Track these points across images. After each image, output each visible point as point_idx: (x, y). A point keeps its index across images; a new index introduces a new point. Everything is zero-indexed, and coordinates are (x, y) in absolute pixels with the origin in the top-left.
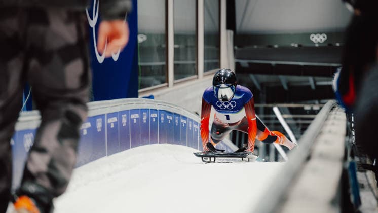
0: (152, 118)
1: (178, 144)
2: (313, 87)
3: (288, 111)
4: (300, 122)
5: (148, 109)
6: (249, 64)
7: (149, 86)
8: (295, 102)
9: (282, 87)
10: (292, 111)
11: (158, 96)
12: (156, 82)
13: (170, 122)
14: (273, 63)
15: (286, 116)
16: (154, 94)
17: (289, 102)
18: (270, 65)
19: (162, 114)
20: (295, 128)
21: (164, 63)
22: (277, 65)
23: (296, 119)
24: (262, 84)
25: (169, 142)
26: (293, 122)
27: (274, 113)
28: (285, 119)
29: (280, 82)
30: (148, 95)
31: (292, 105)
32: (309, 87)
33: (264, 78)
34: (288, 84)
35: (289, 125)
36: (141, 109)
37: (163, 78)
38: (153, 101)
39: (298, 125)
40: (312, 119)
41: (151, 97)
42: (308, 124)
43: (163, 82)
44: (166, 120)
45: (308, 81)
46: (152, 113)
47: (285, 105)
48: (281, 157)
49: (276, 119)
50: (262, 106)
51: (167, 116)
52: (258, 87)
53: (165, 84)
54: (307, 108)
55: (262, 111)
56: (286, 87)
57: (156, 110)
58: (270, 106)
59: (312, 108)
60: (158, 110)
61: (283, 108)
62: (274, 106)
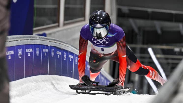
0: (44, 53)
1: (66, 76)
3: (160, 51)
4: (170, 61)
5: (41, 45)
6: (130, 10)
8: (167, 45)
9: (156, 32)
10: (164, 52)
11: (50, 34)
12: (48, 22)
13: (59, 57)
14: (150, 10)
15: (159, 56)
16: (47, 32)
17: (162, 44)
18: (146, 12)
19: (53, 50)
21: (55, 6)
22: (153, 12)
23: (166, 59)
24: (139, 28)
26: (164, 61)
27: (148, 53)
28: (158, 59)
29: (155, 27)
30: (41, 33)
31: (165, 47)
33: (141, 22)
34: (162, 29)
35: (161, 64)
36: (35, 44)
37: (55, 18)
38: (45, 38)
39: (168, 64)
40: (180, 60)
41: (44, 35)
43: (54, 22)
44: (56, 55)
45: (178, 27)
46: (44, 48)
47: (159, 47)
48: (152, 91)
49: (150, 58)
50: (139, 46)
51: (57, 51)
52: (136, 30)
53: (56, 24)
54: (177, 49)
55: (138, 51)
56: (159, 32)
57: (47, 46)
58: (145, 46)
59: (181, 50)
60: (49, 46)
61: (157, 49)
62: (149, 47)
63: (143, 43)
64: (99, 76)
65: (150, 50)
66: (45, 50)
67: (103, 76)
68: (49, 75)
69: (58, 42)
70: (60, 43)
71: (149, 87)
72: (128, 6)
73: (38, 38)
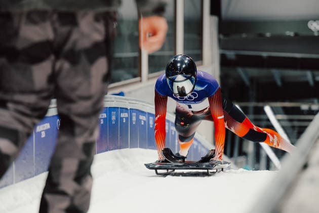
0: (122, 119)
1: (153, 149)
2: (312, 83)
3: (281, 110)
4: (296, 124)
5: (118, 108)
6: (237, 56)
7: (119, 80)
8: (291, 101)
9: (274, 83)
10: (286, 111)
11: (130, 93)
12: (127, 76)
13: (143, 124)
14: (265, 54)
15: (280, 117)
16: (124, 90)
17: (283, 100)
18: (261, 57)
19: (134, 114)
20: (290, 131)
21: (136, 54)
22: (270, 58)
23: (291, 120)
24: (252, 79)
25: (141, 147)
26: (287, 124)
27: (264, 113)
28: (279, 121)
29: (272, 77)
30: (117, 91)
31: (288, 104)
32: (307, 83)
33: (254, 72)
34: (283, 79)
35: (284, 128)
36: (109, 108)
37: (136, 71)
38: (123, 99)
39: (293, 127)
40: (310, 121)
41: (121, 94)
42: (306, 127)
43: (135, 76)
44: (138, 120)
45: (306, 76)
46: (122, 112)
47: (279, 105)
48: (273, 166)
49: (268, 120)
50: (252, 104)
51: (140, 116)
52: (247, 82)
53: (138, 79)
54: (305, 107)
55: (251, 110)
56: (279, 83)
57: (127, 109)
58: (260, 104)
59: (310, 108)
60: (129, 108)
61: (276, 108)
62: (266, 105)
63: (258, 100)
64: (199, 148)
65: (268, 109)
66: (124, 114)
67: (204, 147)
68: (130, 148)
69: (141, 103)
70: (144, 104)
71: (268, 160)
72: (234, 49)
73: (113, 99)
